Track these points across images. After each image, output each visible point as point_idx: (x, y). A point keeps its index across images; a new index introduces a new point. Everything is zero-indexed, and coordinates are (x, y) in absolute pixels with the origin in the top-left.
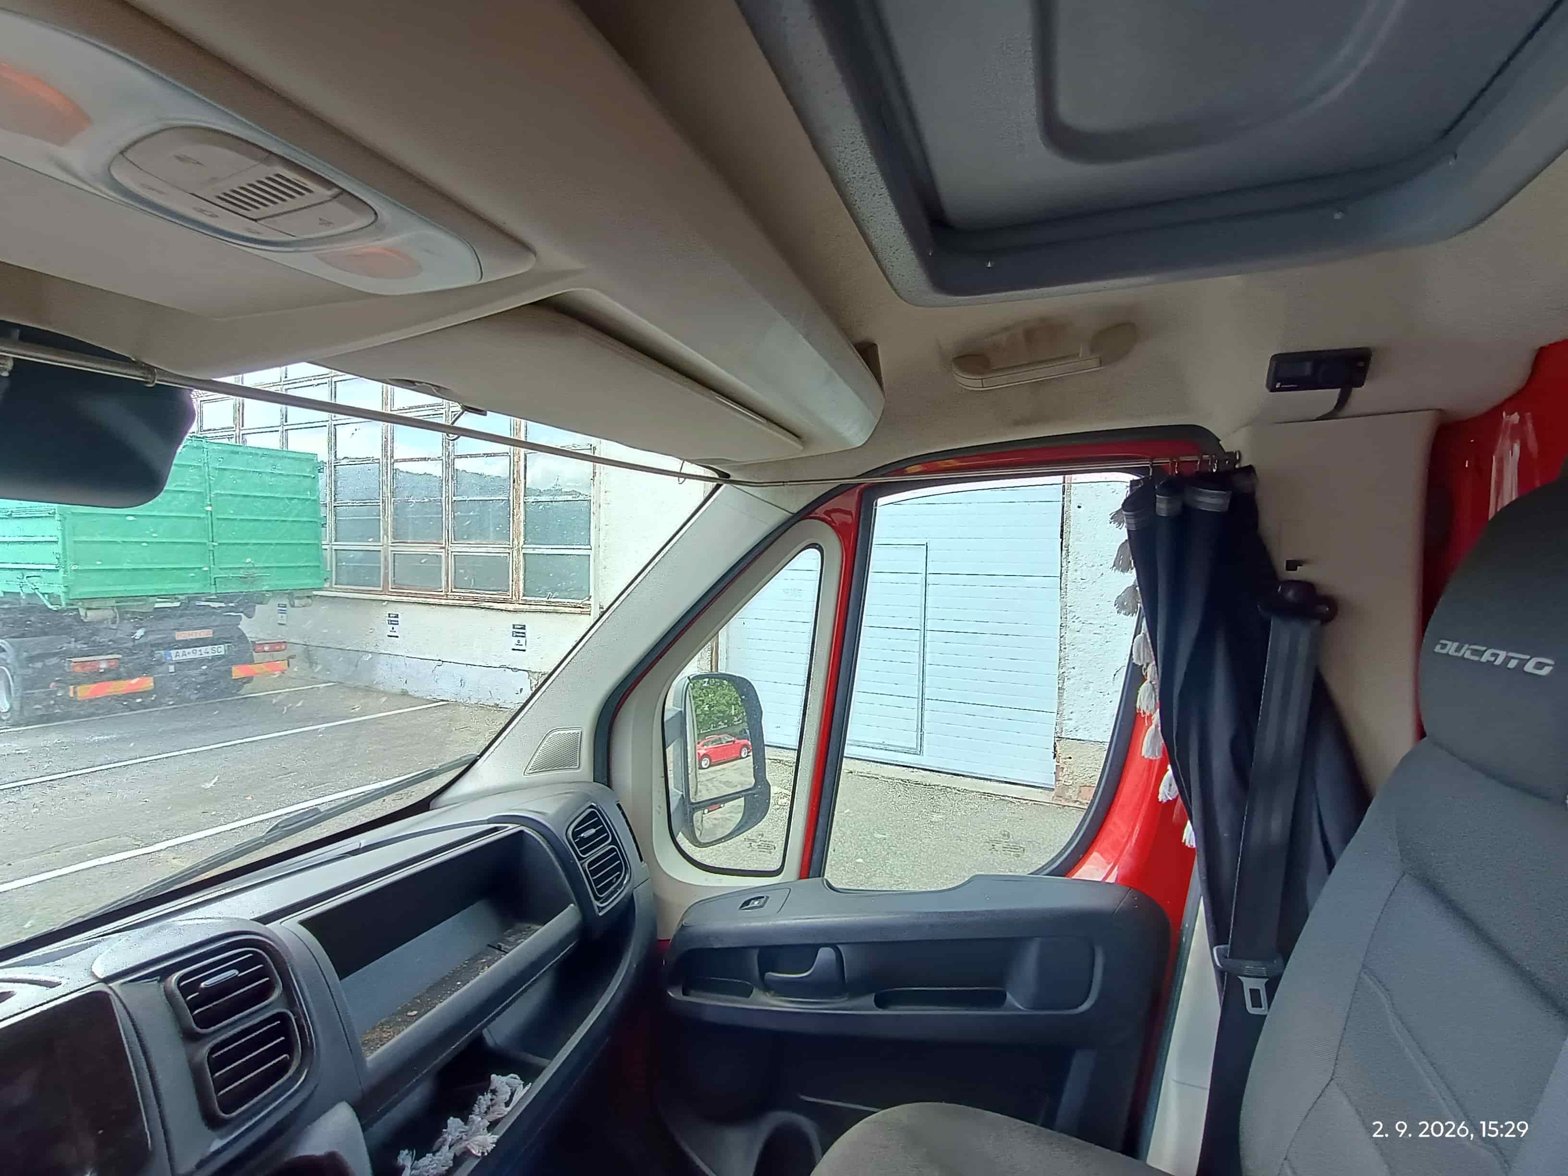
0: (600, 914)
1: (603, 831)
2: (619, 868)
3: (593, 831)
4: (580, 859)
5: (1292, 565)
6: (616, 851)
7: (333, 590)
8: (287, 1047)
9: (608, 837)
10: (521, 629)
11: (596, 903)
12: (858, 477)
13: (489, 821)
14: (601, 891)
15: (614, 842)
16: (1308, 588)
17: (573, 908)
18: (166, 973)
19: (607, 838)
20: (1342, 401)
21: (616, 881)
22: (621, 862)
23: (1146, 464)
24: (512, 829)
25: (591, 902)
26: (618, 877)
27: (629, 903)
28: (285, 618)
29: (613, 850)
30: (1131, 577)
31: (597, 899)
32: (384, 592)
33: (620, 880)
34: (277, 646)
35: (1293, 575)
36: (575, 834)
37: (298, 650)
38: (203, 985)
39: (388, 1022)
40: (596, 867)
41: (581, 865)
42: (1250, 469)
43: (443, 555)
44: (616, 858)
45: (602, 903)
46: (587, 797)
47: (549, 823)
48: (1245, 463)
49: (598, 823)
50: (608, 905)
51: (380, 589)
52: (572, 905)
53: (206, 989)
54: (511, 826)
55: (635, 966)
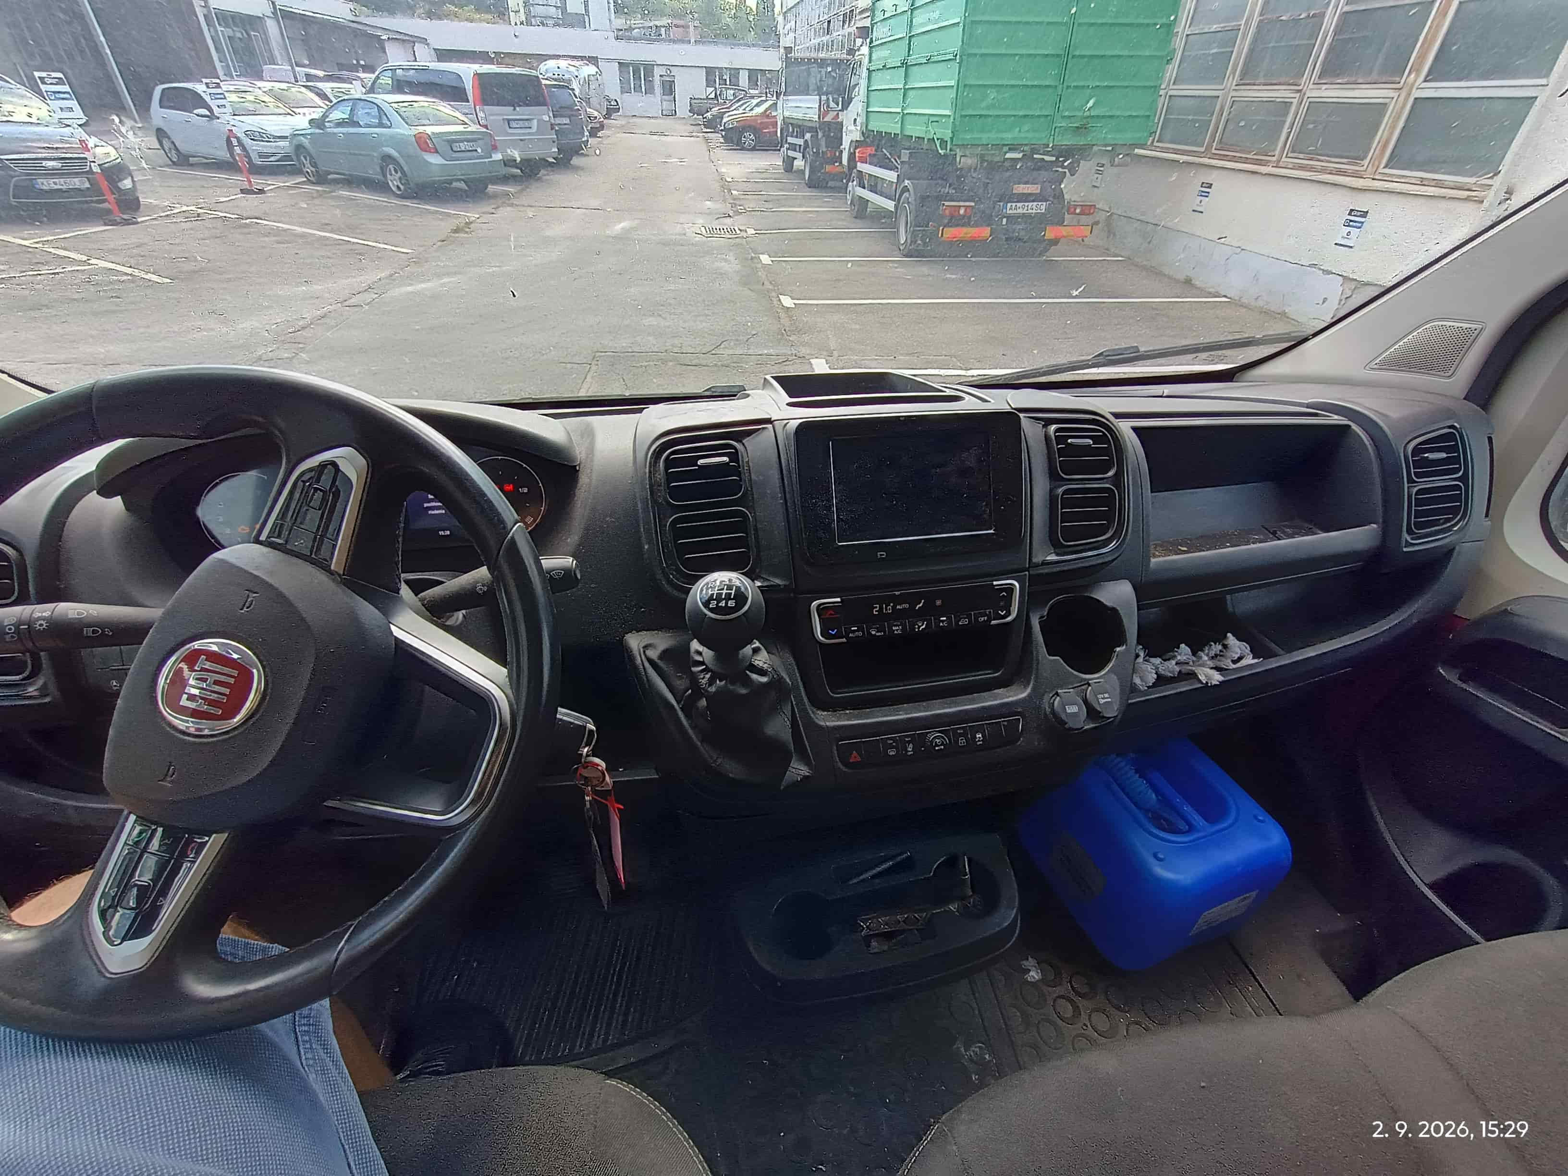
0: (1405, 550)
1: (1456, 460)
2: (1455, 511)
3: (1444, 455)
4: (1411, 481)
6: (1461, 491)
7: (1153, 148)
8: (1108, 516)
9: (1459, 470)
10: (1360, 216)
11: (1406, 536)
13: (1308, 406)
14: (1419, 526)
15: (1464, 479)
17: (1374, 529)
18: (1048, 422)
19: (1457, 471)
21: (1443, 524)
22: (1461, 505)
24: (1336, 419)
25: (1401, 531)
26: (1448, 520)
27: (1448, 553)
28: (1099, 180)
29: (1457, 487)
31: (1410, 531)
32: (1207, 153)
33: (1449, 524)
34: (1088, 209)
36: (1416, 451)
37: (1101, 216)
38: (1069, 441)
39: (1161, 546)
40: (1424, 498)
41: (1408, 488)
43: (1295, 101)
44: (1457, 498)
45: (1412, 539)
46: (1450, 413)
47: (1389, 428)
49: (1455, 449)
50: (1420, 544)
51: (1203, 149)
52: (1375, 526)
53: (1070, 444)
54: (1336, 417)
55: (1415, 621)
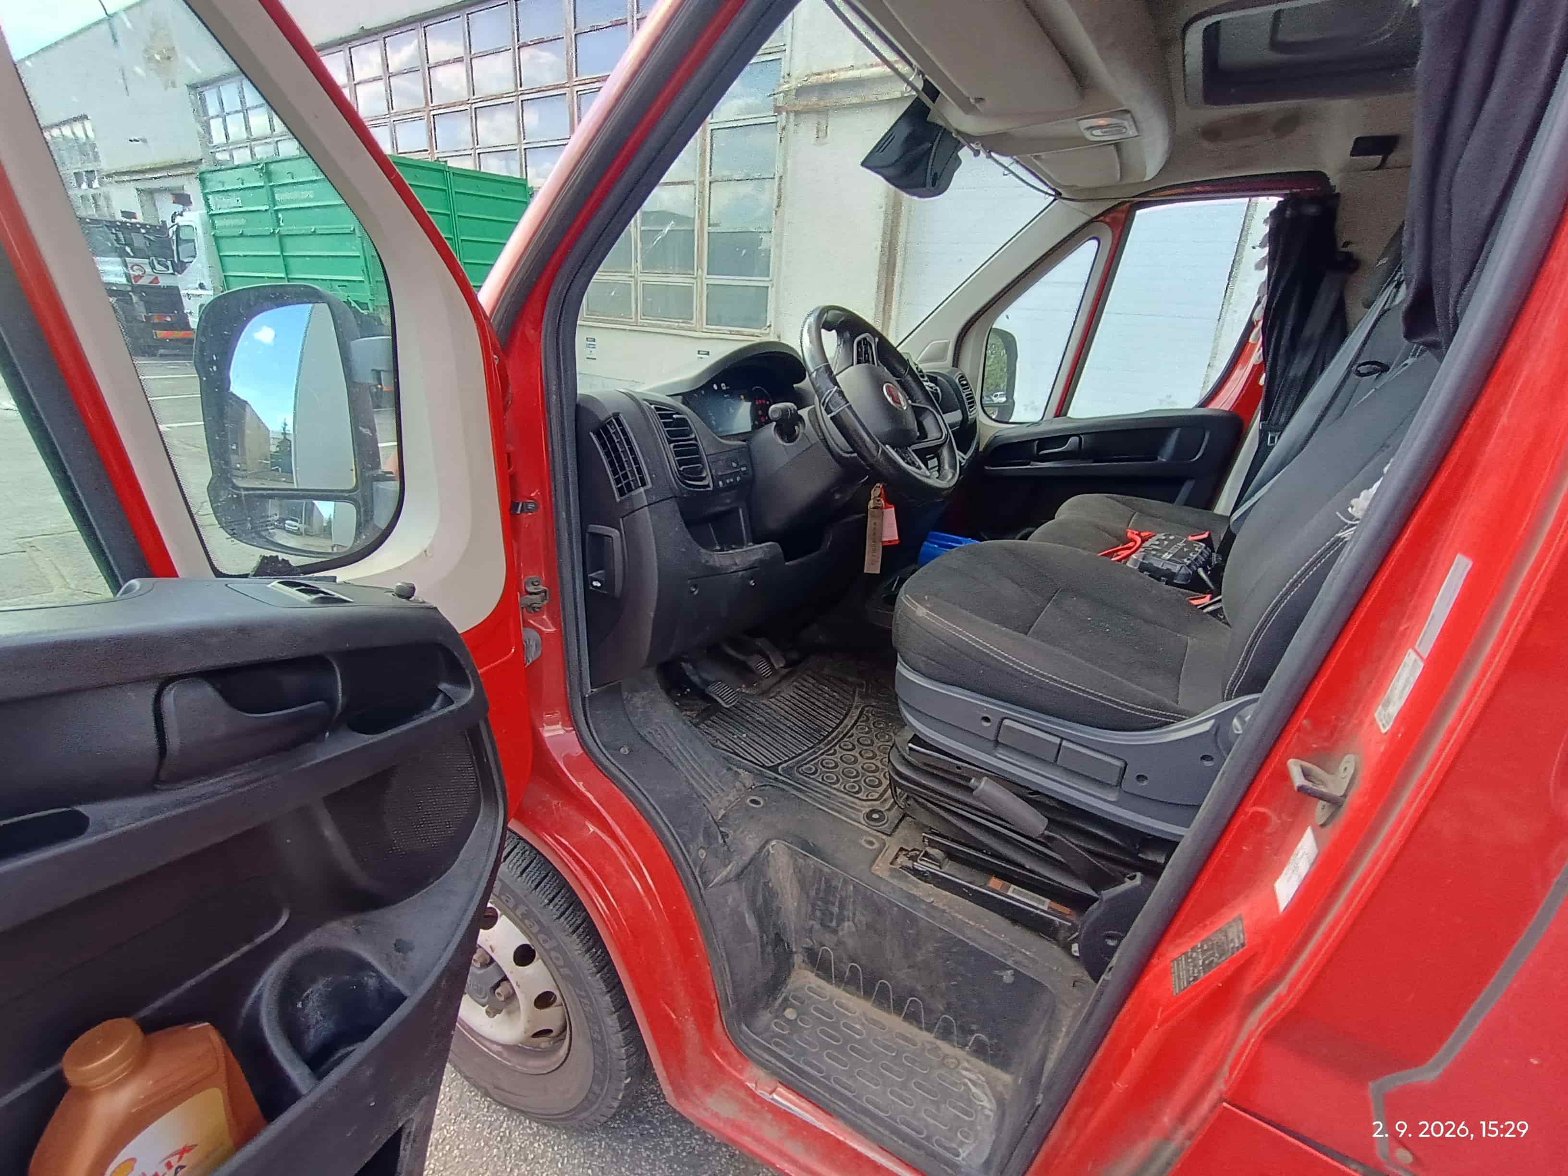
5: (1346, 244)
12: (1134, 197)
16: (1349, 256)
20: (1384, 161)
23: (1288, 192)
30: (1266, 250)
35: (1344, 249)
42: (1338, 195)
43: (632, 283)
48: (1337, 191)
